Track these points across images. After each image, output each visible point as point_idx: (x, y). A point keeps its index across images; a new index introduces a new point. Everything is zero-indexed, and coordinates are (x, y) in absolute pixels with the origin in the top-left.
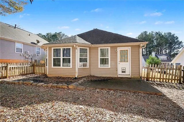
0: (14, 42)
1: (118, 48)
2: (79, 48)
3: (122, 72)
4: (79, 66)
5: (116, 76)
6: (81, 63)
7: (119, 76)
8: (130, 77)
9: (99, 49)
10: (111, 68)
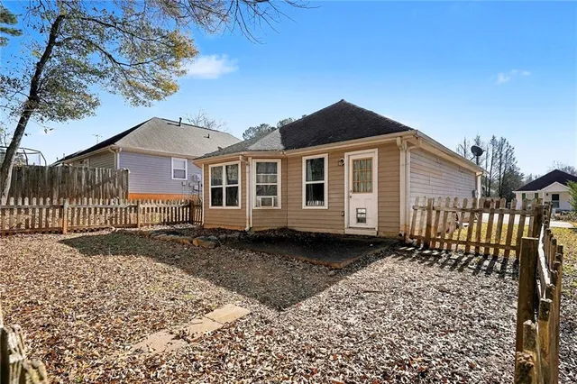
0: (169, 157)
1: (346, 154)
2: (253, 163)
3: (359, 220)
4: (254, 205)
5: (341, 232)
6: (260, 198)
7: (348, 232)
8: (375, 234)
9: (304, 159)
10: (331, 209)
